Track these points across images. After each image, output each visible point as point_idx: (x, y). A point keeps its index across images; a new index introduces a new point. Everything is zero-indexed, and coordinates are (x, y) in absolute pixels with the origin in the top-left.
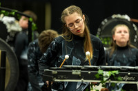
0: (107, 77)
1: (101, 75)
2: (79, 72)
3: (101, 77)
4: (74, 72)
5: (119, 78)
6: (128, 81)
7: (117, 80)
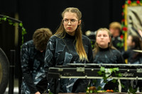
0: (108, 73)
1: (103, 72)
2: (83, 70)
3: (103, 74)
4: (79, 69)
5: (120, 75)
6: (127, 77)
7: (118, 76)
